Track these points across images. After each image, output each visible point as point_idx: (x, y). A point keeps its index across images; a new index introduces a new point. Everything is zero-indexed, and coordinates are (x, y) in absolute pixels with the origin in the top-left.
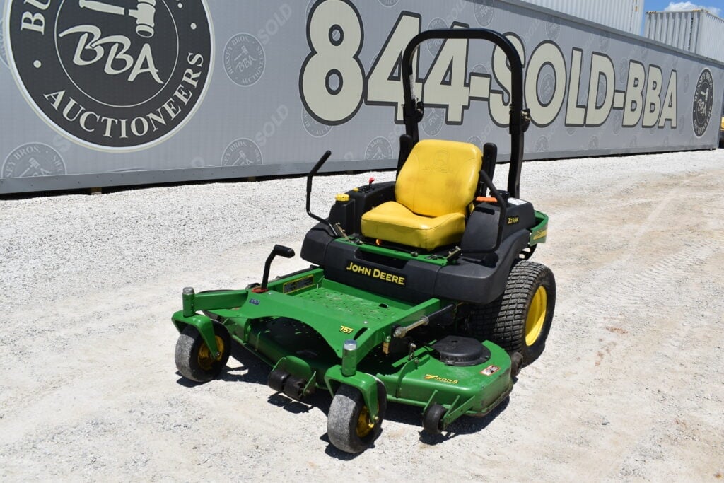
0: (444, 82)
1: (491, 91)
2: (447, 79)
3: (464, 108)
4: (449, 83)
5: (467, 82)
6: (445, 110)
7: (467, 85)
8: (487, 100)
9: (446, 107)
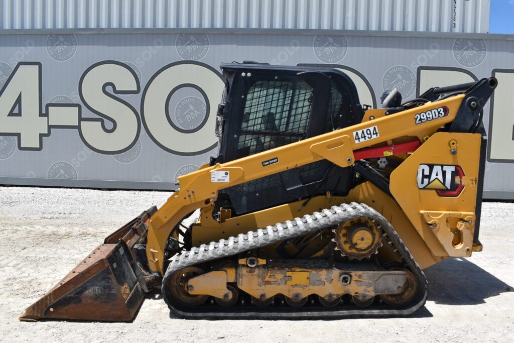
0: (11, 114)
1: (81, 119)
2: (16, 111)
3: (41, 136)
4: (19, 114)
5: (44, 112)
6: (16, 138)
7: (44, 114)
8: (78, 127)
9: (18, 135)
